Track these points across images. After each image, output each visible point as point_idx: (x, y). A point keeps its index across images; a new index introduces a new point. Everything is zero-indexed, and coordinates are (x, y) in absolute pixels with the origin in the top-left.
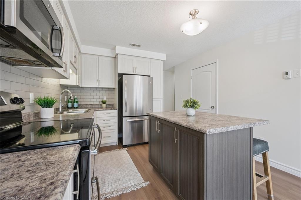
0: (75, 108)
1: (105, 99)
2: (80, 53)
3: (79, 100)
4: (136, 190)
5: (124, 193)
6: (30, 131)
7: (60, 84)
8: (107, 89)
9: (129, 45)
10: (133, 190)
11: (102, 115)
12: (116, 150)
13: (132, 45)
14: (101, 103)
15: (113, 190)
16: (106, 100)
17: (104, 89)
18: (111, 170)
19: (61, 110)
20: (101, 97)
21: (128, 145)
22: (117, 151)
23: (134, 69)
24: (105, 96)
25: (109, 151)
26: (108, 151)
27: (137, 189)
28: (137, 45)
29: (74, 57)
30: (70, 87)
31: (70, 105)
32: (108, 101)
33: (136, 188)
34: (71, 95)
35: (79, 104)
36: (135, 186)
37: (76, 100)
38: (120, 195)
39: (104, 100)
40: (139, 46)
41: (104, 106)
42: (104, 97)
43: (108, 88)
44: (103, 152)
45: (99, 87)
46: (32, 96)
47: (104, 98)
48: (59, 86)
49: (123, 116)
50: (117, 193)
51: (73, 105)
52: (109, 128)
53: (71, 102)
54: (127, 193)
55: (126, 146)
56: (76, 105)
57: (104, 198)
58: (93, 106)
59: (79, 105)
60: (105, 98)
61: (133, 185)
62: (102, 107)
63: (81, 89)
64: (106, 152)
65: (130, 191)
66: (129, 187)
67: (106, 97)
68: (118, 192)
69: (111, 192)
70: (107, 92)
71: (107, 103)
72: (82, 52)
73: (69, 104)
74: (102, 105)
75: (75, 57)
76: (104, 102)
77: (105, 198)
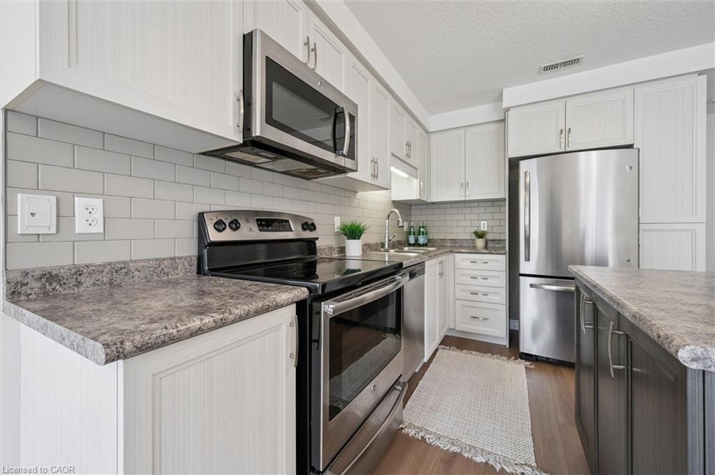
0: (420, 245)
1: (484, 228)
2: (428, 132)
3: (430, 230)
4: (498, 469)
5: (466, 455)
6: (334, 273)
7: (393, 199)
8: (490, 204)
9: (539, 72)
10: (490, 463)
11: (467, 264)
12: (497, 358)
13: (546, 69)
14: (474, 237)
15: (445, 434)
16: (486, 229)
17: (481, 204)
18: (462, 394)
19: (387, 247)
20: (476, 223)
21: (536, 356)
22: (498, 361)
23: (561, 138)
24: (485, 220)
25: (478, 353)
26: (477, 351)
27: (502, 468)
28: (565, 64)
29: (405, 146)
30: (415, 205)
31: (412, 240)
32: (490, 230)
33: (499, 466)
34: (400, 219)
35: (431, 238)
36: (501, 461)
37: (422, 230)
38: (455, 455)
39: (482, 229)
40: (576, 61)
41: (480, 243)
42: (482, 222)
43: (493, 201)
44: (464, 351)
45: (467, 199)
46: (337, 222)
47: (482, 225)
48: (391, 204)
49: (521, 272)
50: (449, 446)
51: (417, 240)
52: (484, 298)
53: (414, 234)
54: (470, 460)
55: (527, 357)
56: (422, 240)
57: (420, 436)
58: (456, 243)
59: (429, 240)
60: (484, 224)
61: (495, 454)
62: (475, 247)
63: (434, 206)
64: (471, 353)
65: (481, 462)
66: (483, 450)
67: (486, 222)
68: (453, 444)
69: (438, 435)
70: (489, 210)
71: (489, 237)
72: (431, 130)
73: (410, 236)
74: (474, 243)
75: (408, 145)
76: (480, 235)
77: (422, 437)
